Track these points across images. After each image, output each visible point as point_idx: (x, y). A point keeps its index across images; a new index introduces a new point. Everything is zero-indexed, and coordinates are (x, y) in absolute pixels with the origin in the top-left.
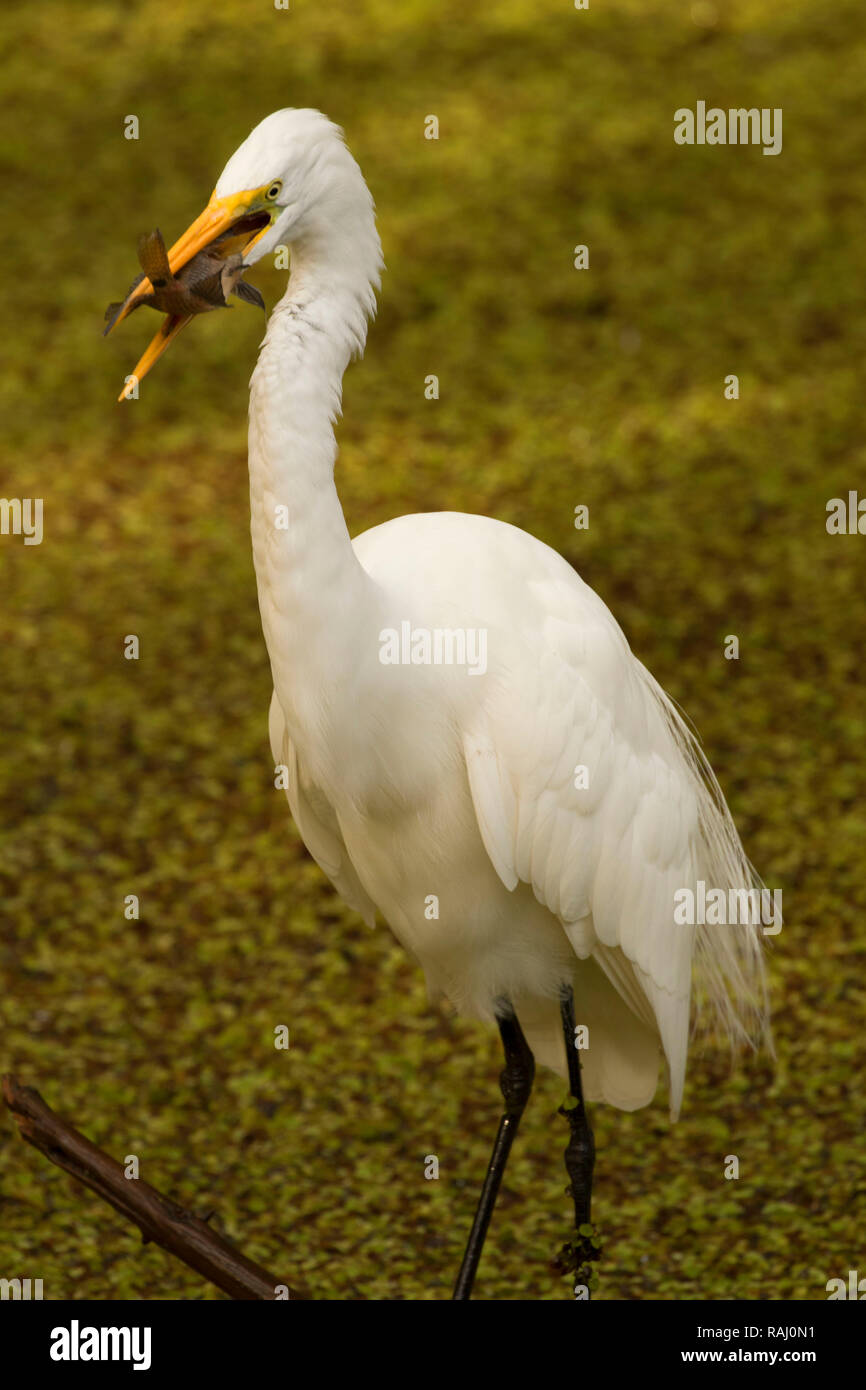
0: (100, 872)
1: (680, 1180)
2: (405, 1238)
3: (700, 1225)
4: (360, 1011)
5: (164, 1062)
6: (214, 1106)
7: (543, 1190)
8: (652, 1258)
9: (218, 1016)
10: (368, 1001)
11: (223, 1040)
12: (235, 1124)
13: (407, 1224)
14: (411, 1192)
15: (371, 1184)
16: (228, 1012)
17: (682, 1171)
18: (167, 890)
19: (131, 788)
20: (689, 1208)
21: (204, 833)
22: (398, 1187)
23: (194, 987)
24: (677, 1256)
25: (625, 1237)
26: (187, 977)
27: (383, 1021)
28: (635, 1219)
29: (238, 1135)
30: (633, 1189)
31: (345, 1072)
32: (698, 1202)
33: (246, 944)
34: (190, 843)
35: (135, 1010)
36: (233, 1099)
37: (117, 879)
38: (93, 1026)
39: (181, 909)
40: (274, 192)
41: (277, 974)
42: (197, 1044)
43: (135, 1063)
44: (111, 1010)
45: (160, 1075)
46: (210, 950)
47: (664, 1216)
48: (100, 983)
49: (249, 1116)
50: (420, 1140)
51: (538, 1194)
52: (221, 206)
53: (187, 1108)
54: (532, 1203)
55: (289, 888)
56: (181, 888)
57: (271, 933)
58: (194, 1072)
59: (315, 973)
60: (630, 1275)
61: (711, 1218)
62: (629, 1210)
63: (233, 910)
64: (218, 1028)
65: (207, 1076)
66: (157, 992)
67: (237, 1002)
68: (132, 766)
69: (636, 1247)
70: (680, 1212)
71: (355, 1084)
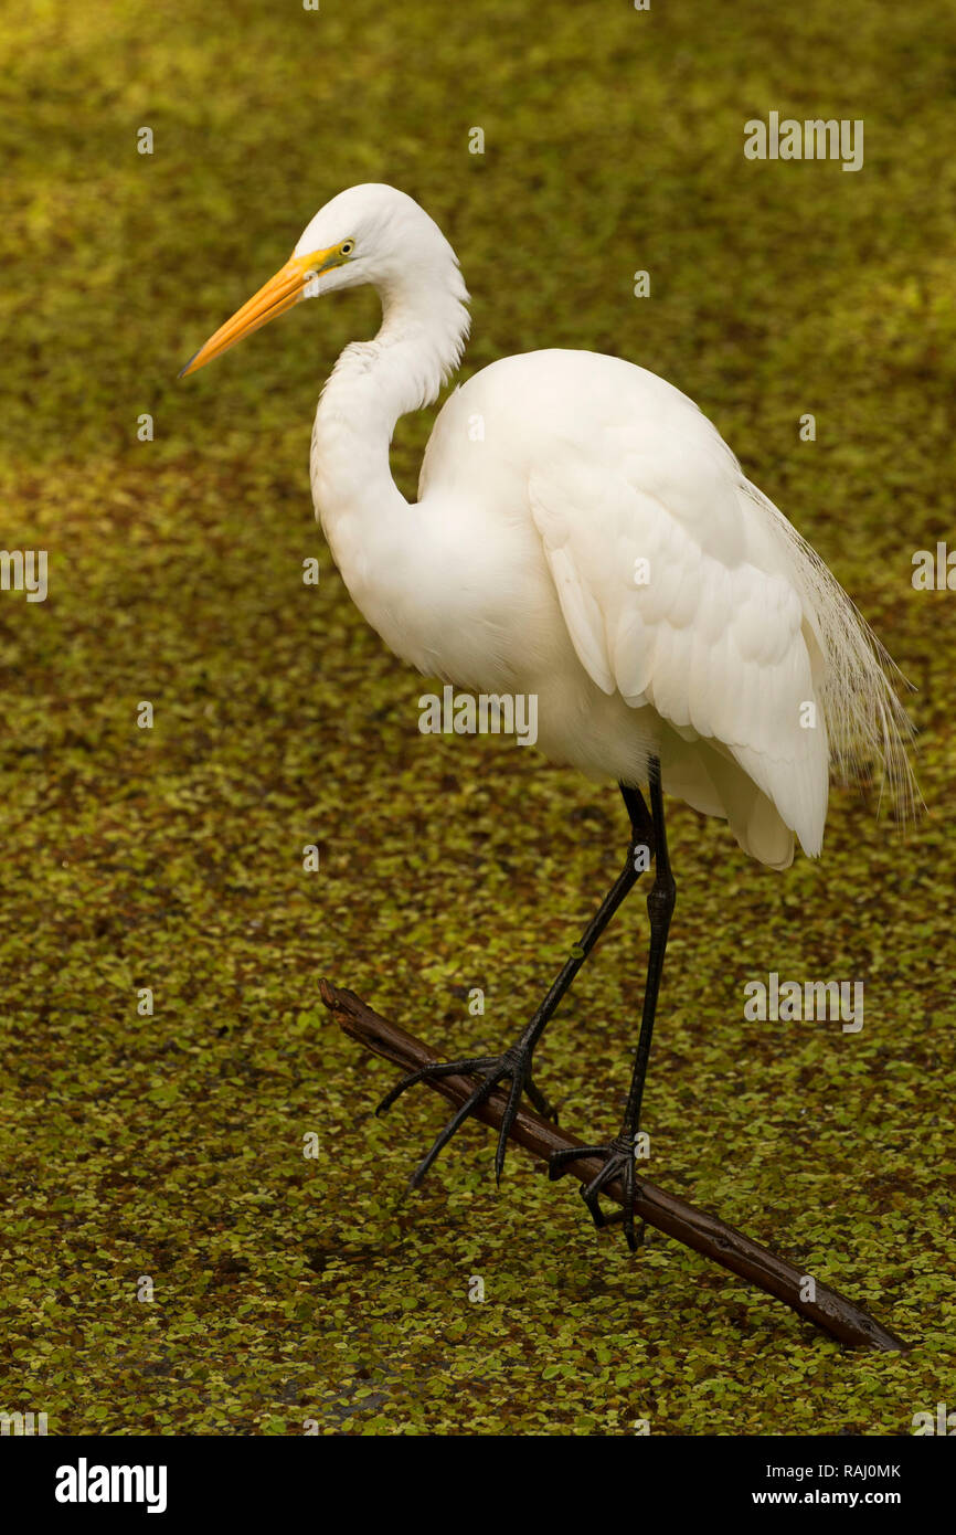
0: (271, 807)
1: (814, 1043)
2: (597, 1096)
3: (838, 1080)
4: (526, 910)
5: (364, 957)
6: (413, 992)
7: (703, 1054)
8: (809, 1110)
9: (406, 918)
10: (533, 902)
11: (411, 938)
12: (435, 1006)
13: (597, 1085)
14: (595, 1059)
15: (560, 1053)
16: (414, 916)
17: (815, 1037)
18: (333, 819)
19: (279, 741)
20: (825, 1067)
21: (354, 772)
22: (582, 1054)
23: (379, 896)
24: (829, 1108)
25: (781, 1093)
26: (372, 888)
27: (546, 918)
28: (783, 1076)
29: (440, 1015)
30: (777, 1052)
31: (518, 961)
32: (831, 1061)
33: (415, 860)
34: (342, 780)
35: (332, 916)
36: (429, 986)
37: (288, 812)
38: (298, 930)
39: (348, 832)
40: (347, 249)
41: (448, 883)
42: (391, 941)
43: (340, 959)
44: (314, 918)
45: (364, 967)
46: (385, 866)
47: (806, 1076)
48: (297, 896)
49: (446, 1000)
50: (594, 1015)
51: (700, 1058)
52: (296, 264)
53: (390, 993)
54: (697, 1066)
55: (439, 814)
56: (344, 817)
57: (434, 852)
58: (391, 964)
59: (480, 882)
60: (797, 1126)
61: (847, 1075)
62: (775, 1070)
63: (398, 834)
64: (408, 928)
65: (402, 968)
66: (348, 902)
67: (421, 907)
68: (275, 723)
69: (791, 1100)
70: (820, 1071)
71: (530, 971)
